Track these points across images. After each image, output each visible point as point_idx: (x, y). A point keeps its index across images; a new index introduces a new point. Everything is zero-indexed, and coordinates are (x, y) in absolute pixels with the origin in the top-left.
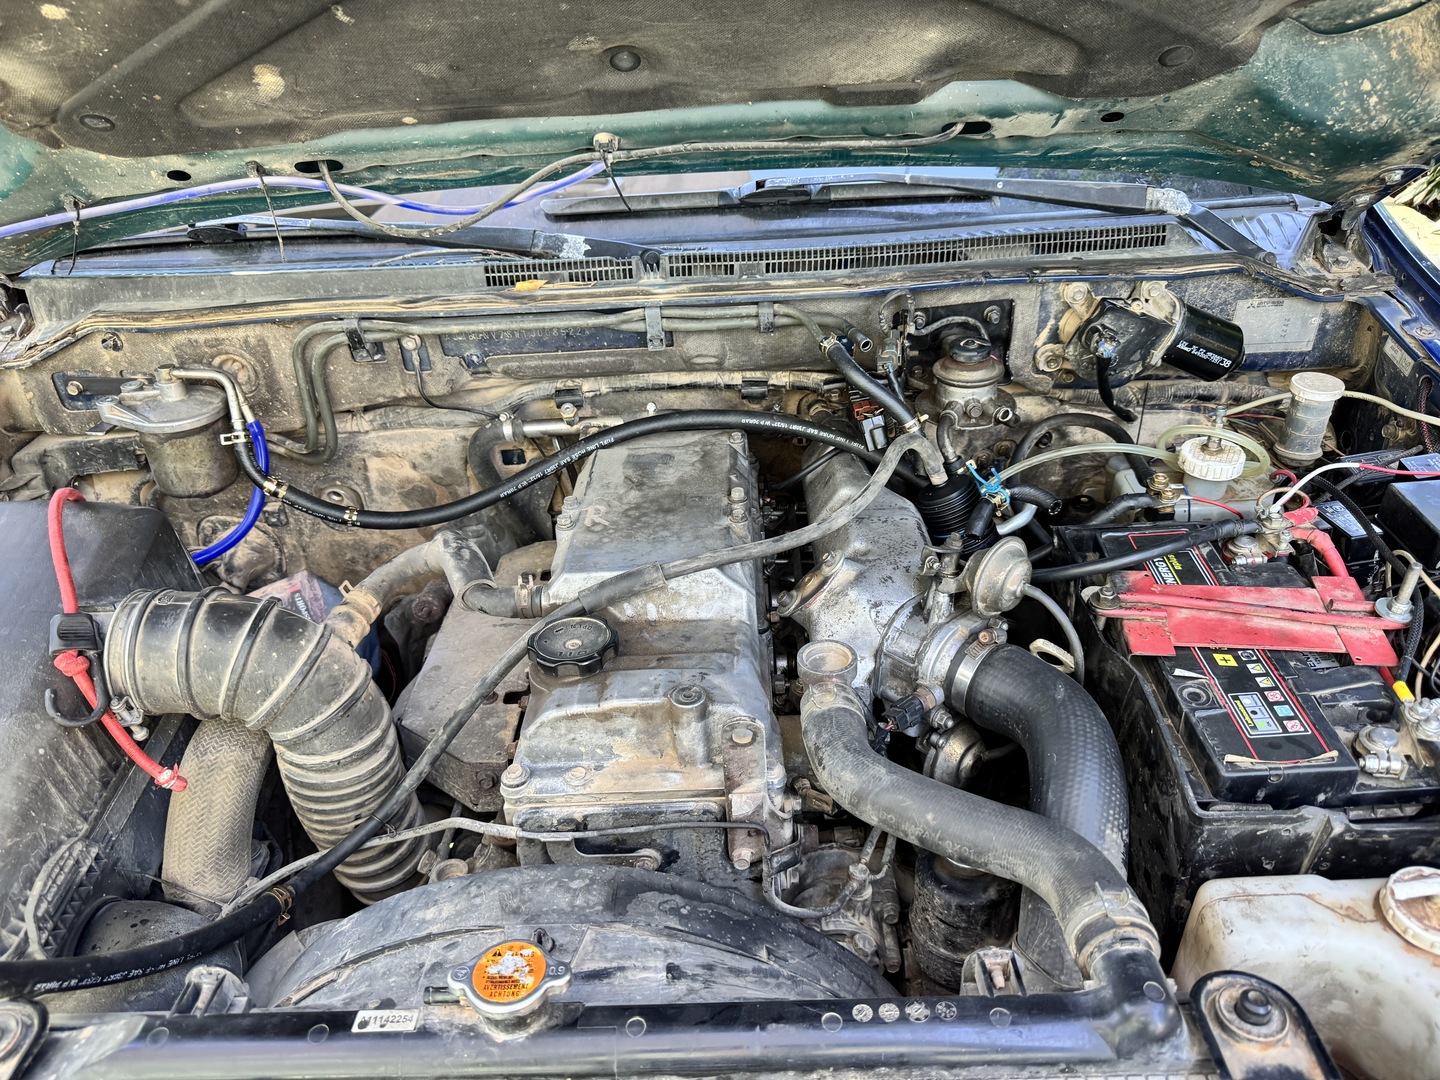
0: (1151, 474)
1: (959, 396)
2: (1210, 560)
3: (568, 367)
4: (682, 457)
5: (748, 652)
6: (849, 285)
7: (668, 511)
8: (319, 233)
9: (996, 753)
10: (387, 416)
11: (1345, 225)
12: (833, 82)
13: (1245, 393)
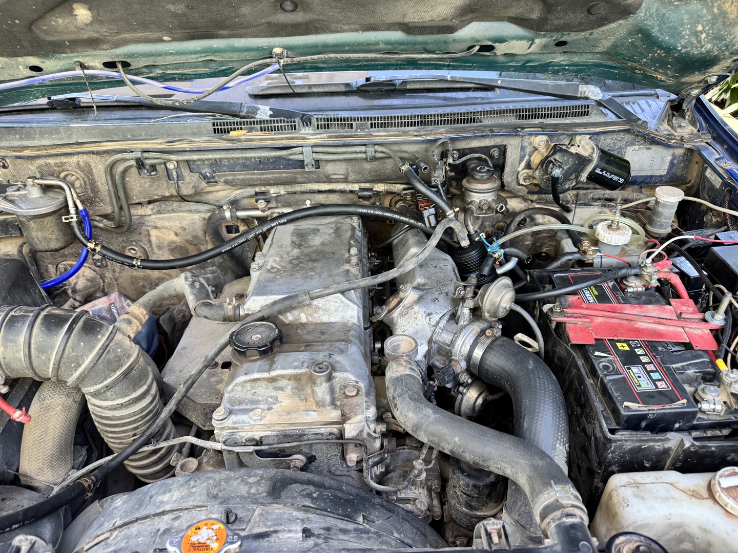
0: (581, 241)
1: (476, 198)
2: (614, 289)
3: (261, 180)
4: (324, 231)
5: (357, 341)
6: (416, 136)
7: (315, 261)
8: (121, 104)
9: (495, 397)
10: (161, 206)
11: (684, 106)
12: (406, 20)
13: (630, 197)
